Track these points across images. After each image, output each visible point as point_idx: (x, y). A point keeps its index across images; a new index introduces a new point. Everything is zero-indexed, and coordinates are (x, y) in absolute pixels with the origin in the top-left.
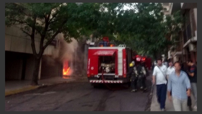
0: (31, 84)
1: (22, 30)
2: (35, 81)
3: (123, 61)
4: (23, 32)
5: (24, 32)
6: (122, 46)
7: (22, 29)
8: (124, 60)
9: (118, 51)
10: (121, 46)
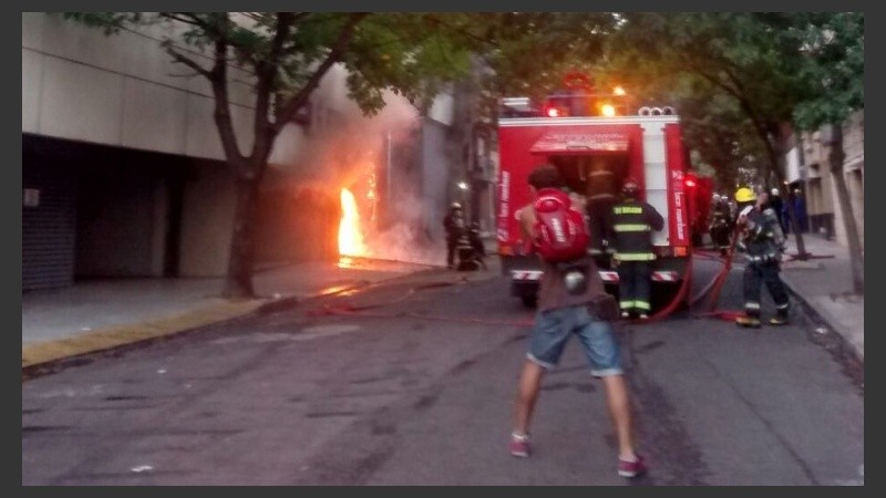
0: (225, 295)
1: (170, 52)
2: (241, 280)
3: (671, 181)
4: (172, 58)
5: (180, 59)
6: (657, 113)
7: (167, 44)
8: (675, 174)
9: (645, 134)
10: (650, 110)
